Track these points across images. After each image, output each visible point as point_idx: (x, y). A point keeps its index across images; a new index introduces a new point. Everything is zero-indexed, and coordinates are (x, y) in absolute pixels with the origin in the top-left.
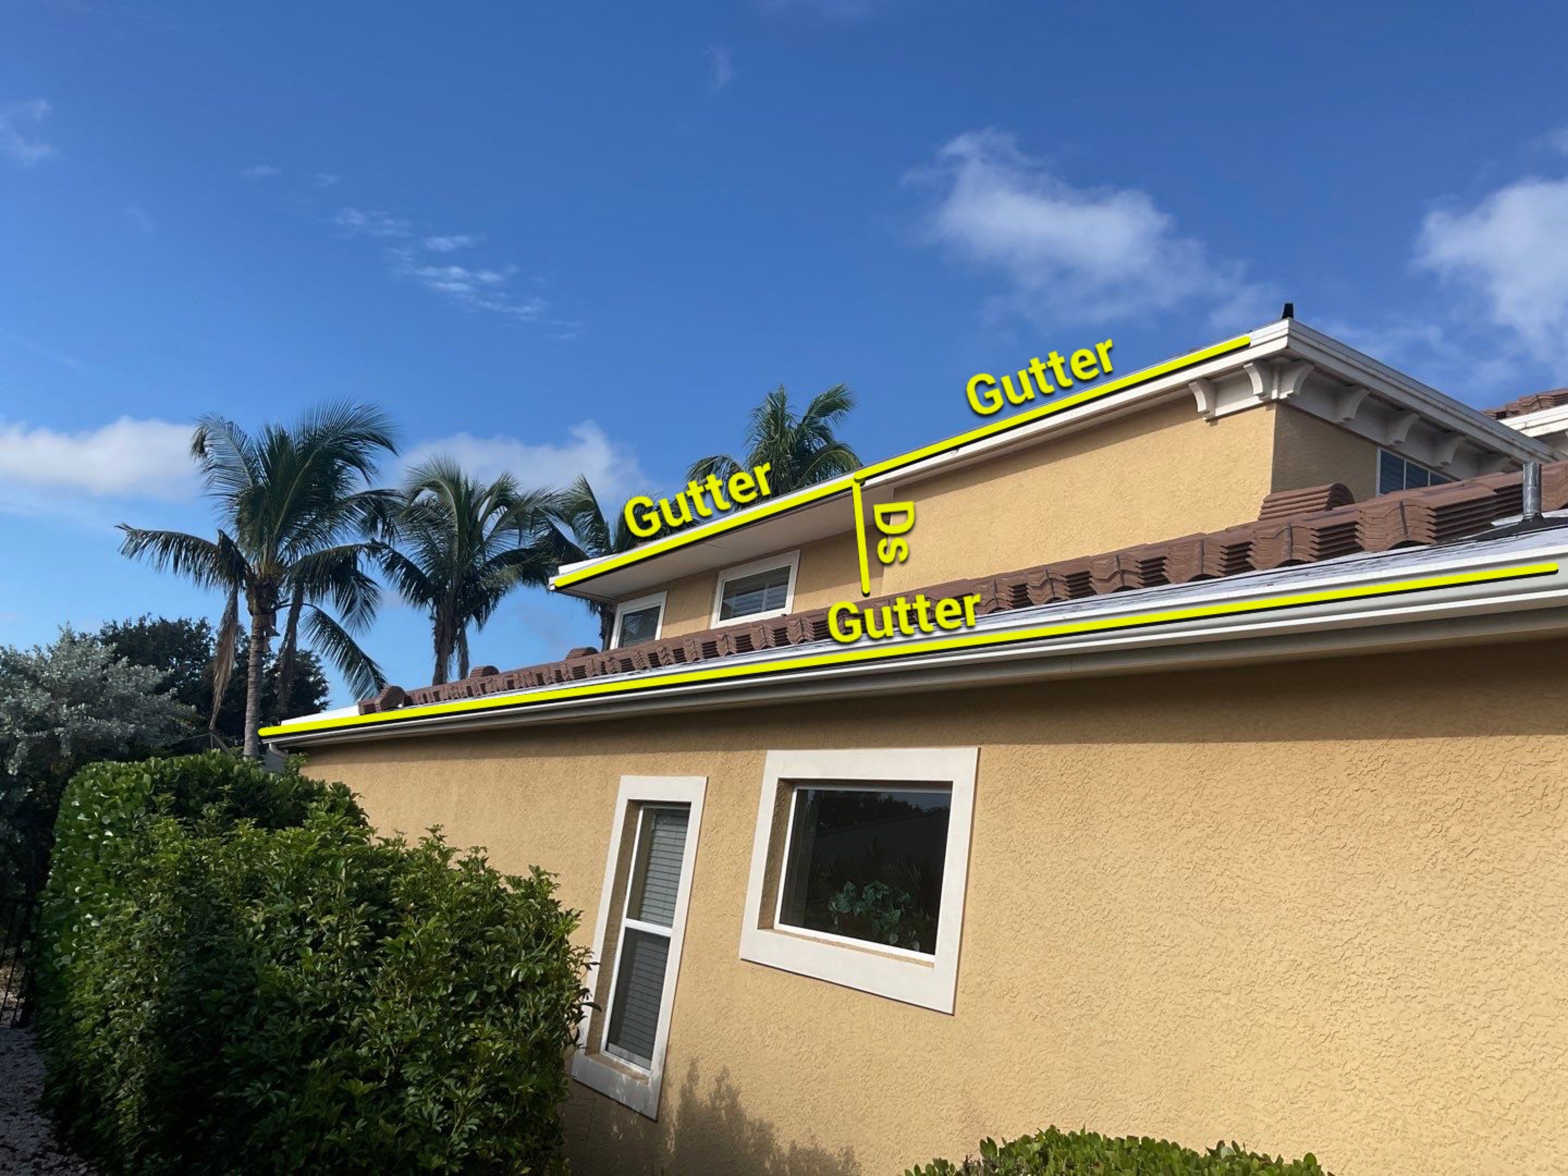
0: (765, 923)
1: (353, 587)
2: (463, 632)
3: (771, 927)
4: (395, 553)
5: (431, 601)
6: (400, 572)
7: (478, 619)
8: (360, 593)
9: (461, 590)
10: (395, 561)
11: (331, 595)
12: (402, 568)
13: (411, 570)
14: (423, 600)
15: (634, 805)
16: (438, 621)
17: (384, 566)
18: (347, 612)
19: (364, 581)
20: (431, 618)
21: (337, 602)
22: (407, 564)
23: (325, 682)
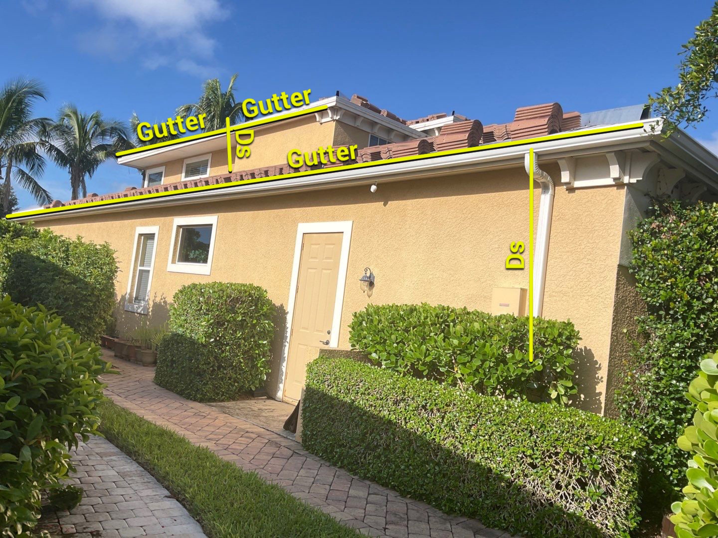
0: (173, 262)
1: (34, 159)
2: (83, 179)
3: (175, 263)
4: (51, 145)
5: (68, 165)
6: (54, 153)
7: (90, 174)
8: (37, 162)
9: (81, 161)
10: (52, 148)
11: (24, 162)
12: (55, 151)
13: (58, 152)
14: (65, 165)
15: (140, 235)
16: (72, 174)
17: (46, 150)
18: (32, 168)
19: (38, 157)
20: (69, 172)
21: (27, 165)
22: (57, 149)
23: (16, 199)
